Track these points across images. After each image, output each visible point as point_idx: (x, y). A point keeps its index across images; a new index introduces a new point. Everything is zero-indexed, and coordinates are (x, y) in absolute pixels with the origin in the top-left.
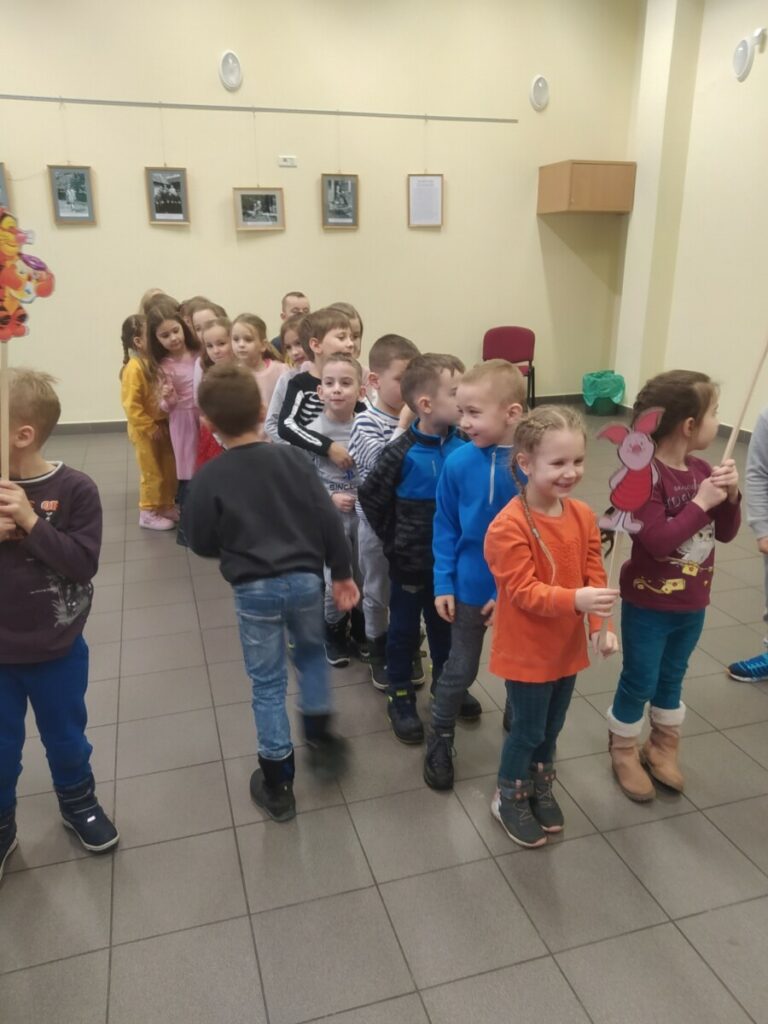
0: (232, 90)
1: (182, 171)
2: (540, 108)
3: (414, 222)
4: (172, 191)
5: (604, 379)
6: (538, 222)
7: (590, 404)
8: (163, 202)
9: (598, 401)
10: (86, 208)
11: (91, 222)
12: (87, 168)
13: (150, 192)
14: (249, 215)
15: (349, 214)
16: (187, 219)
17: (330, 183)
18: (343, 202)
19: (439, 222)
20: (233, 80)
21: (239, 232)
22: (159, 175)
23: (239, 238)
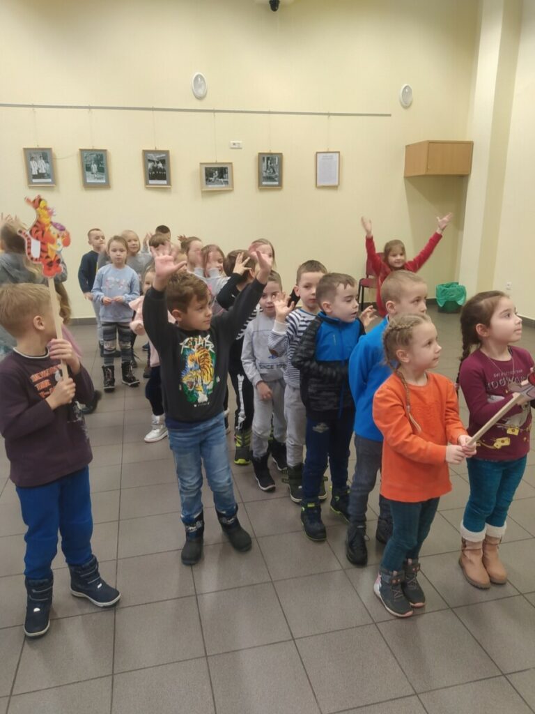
0: (200, 98)
1: (167, 152)
2: (407, 106)
3: (319, 184)
4: (160, 165)
5: (451, 288)
6: (405, 182)
7: (441, 305)
8: (154, 173)
9: (447, 303)
10: (104, 176)
11: (107, 186)
12: (105, 151)
13: (145, 166)
14: (210, 181)
15: (276, 179)
16: (169, 183)
17: (264, 158)
18: (272, 171)
19: (336, 183)
20: (201, 92)
21: (203, 192)
22: (152, 155)
23: (202, 196)
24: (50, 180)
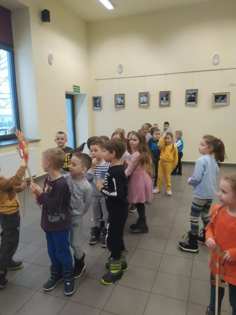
0: (216, 64)
1: (197, 90)
4: (193, 96)
8: (190, 99)
10: (168, 102)
11: (169, 105)
12: (170, 91)
13: (186, 97)
14: (217, 101)
16: (196, 103)
20: (216, 62)
21: (213, 106)
22: (190, 91)
23: (212, 109)
24: (147, 104)
